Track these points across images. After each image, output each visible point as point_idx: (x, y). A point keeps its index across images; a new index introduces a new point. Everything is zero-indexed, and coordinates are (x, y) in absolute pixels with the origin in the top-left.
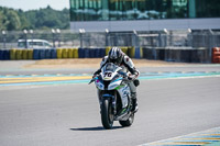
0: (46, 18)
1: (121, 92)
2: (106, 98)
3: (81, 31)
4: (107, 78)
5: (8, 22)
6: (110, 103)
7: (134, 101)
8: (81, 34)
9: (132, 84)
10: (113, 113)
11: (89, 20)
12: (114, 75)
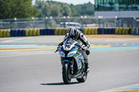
0: (88, 9)
1: (77, 58)
2: (66, 63)
3: (99, 17)
4: (67, 49)
5: (64, 12)
6: (69, 66)
7: (86, 65)
8: (100, 19)
9: (85, 53)
10: (71, 73)
11: (107, 10)
12: (72, 46)
